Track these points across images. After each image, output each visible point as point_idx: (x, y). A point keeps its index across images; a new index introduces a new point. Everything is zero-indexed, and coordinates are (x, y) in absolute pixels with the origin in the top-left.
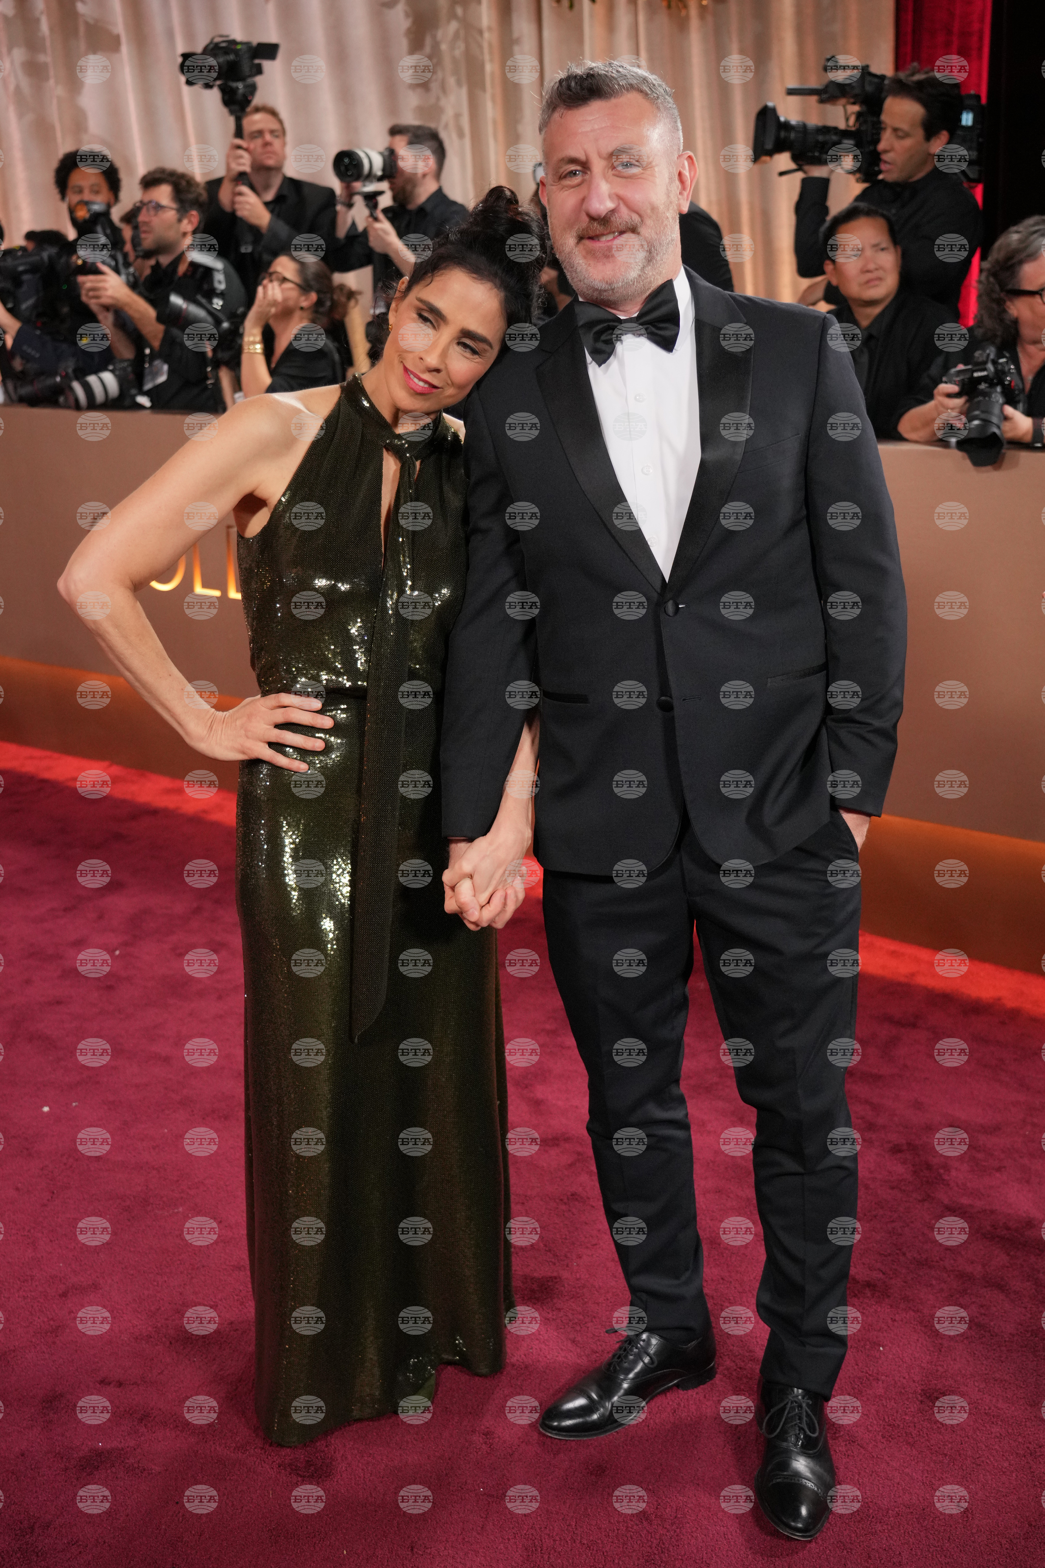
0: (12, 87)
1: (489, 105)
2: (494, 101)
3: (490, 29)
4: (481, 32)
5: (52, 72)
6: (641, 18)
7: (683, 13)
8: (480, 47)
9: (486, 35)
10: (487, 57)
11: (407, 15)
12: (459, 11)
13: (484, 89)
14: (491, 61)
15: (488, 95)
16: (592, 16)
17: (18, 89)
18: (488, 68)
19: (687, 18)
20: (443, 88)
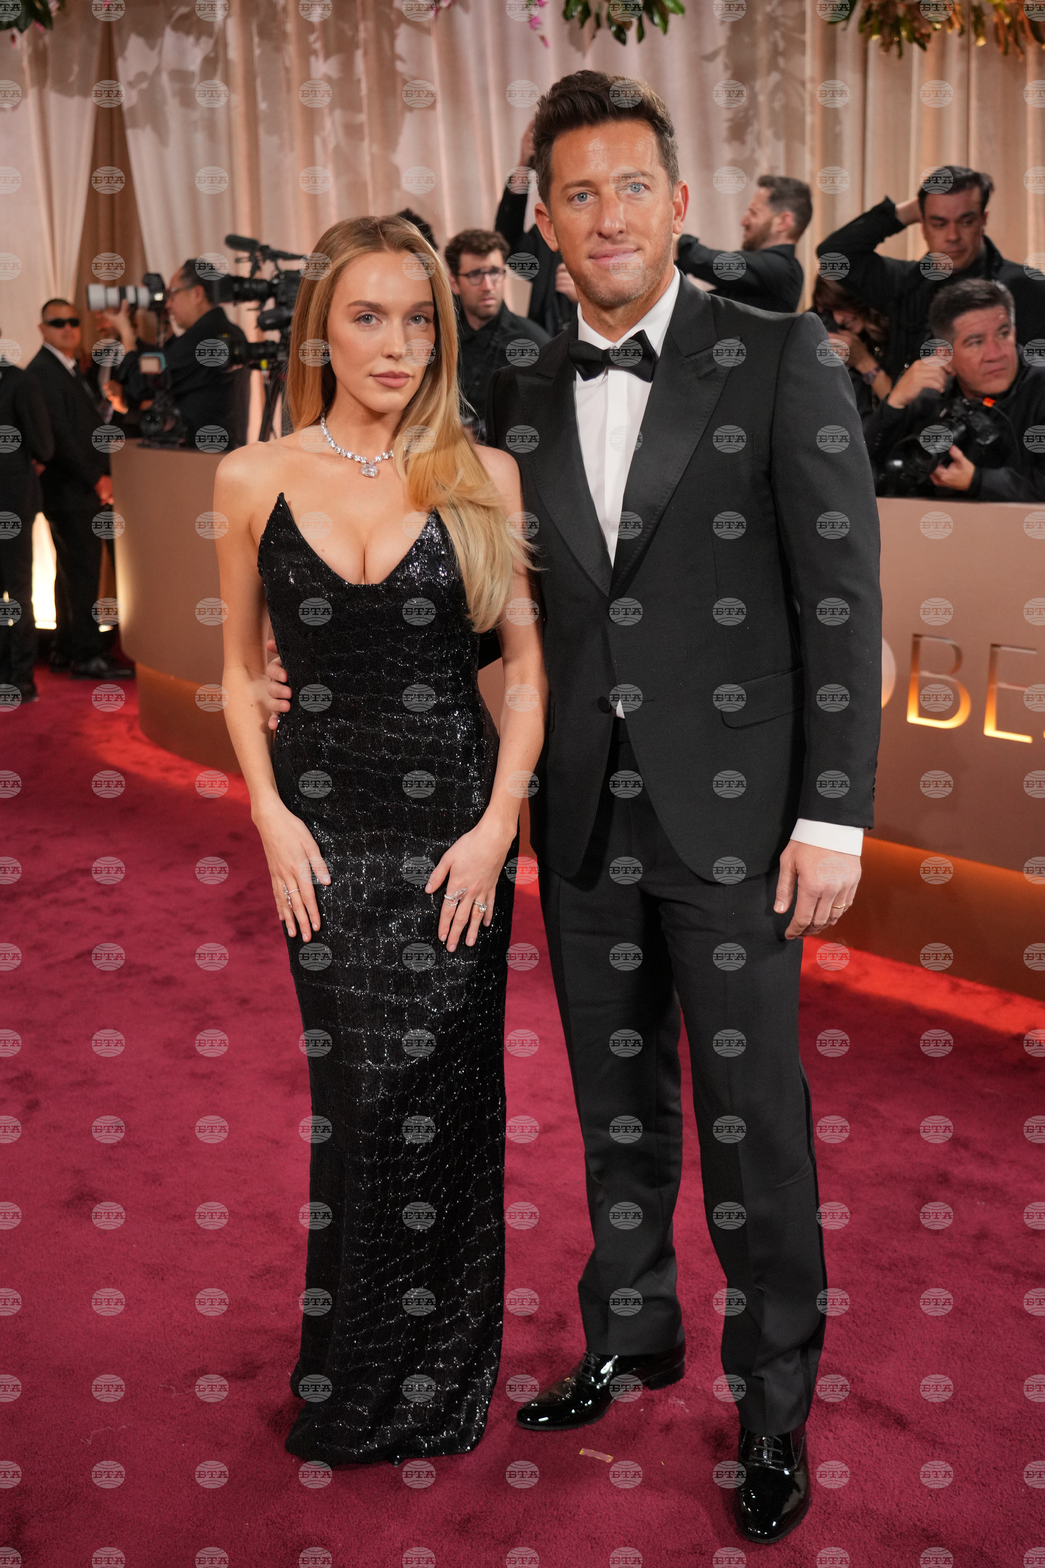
0: (331, 146)
1: (808, 157)
2: (812, 153)
3: (813, 80)
4: (803, 84)
5: (366, 130)
6: (974, 65)
7: (1021, 59)
8: (802, 99)
9: (809, 86)
10: (808, 108)
11: (727, 67)
12: (781, 61)
13: (803, 142)
14: (813, 112)
15: (807, 148)
16: (921, 63)
17: (337, 147)
18: (809, 119)
19: (1024, 64)
20: (758, 140)
